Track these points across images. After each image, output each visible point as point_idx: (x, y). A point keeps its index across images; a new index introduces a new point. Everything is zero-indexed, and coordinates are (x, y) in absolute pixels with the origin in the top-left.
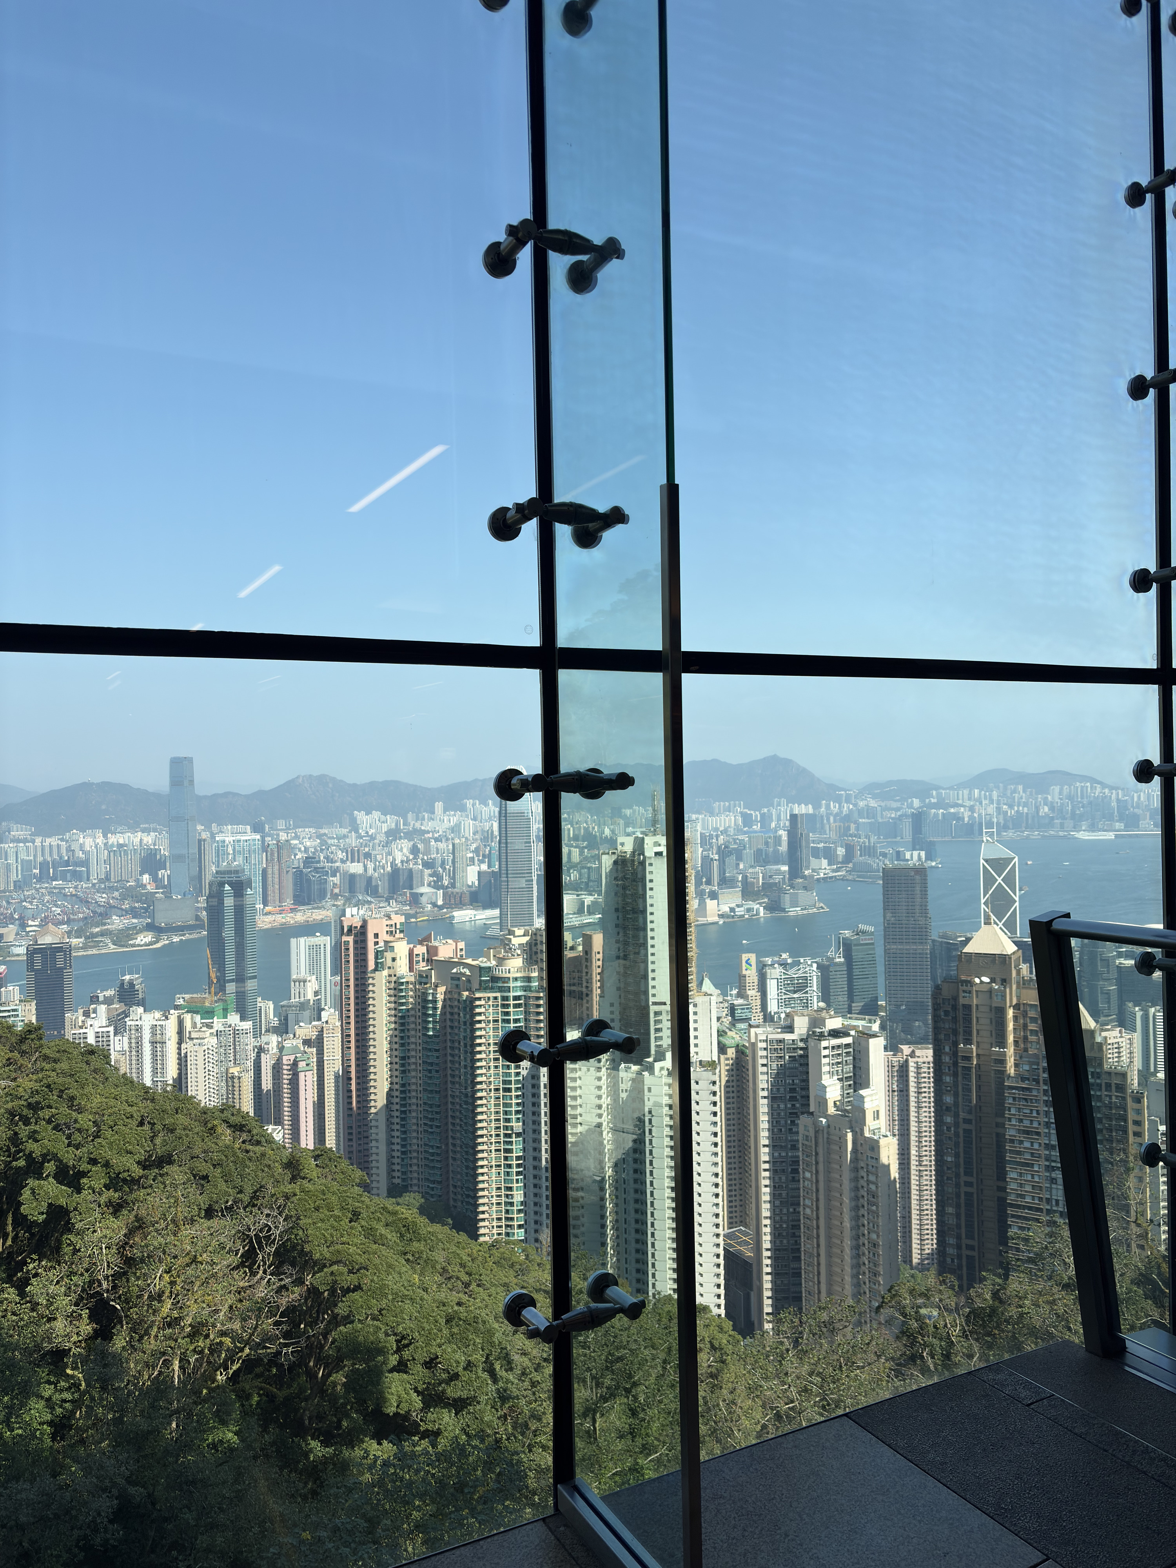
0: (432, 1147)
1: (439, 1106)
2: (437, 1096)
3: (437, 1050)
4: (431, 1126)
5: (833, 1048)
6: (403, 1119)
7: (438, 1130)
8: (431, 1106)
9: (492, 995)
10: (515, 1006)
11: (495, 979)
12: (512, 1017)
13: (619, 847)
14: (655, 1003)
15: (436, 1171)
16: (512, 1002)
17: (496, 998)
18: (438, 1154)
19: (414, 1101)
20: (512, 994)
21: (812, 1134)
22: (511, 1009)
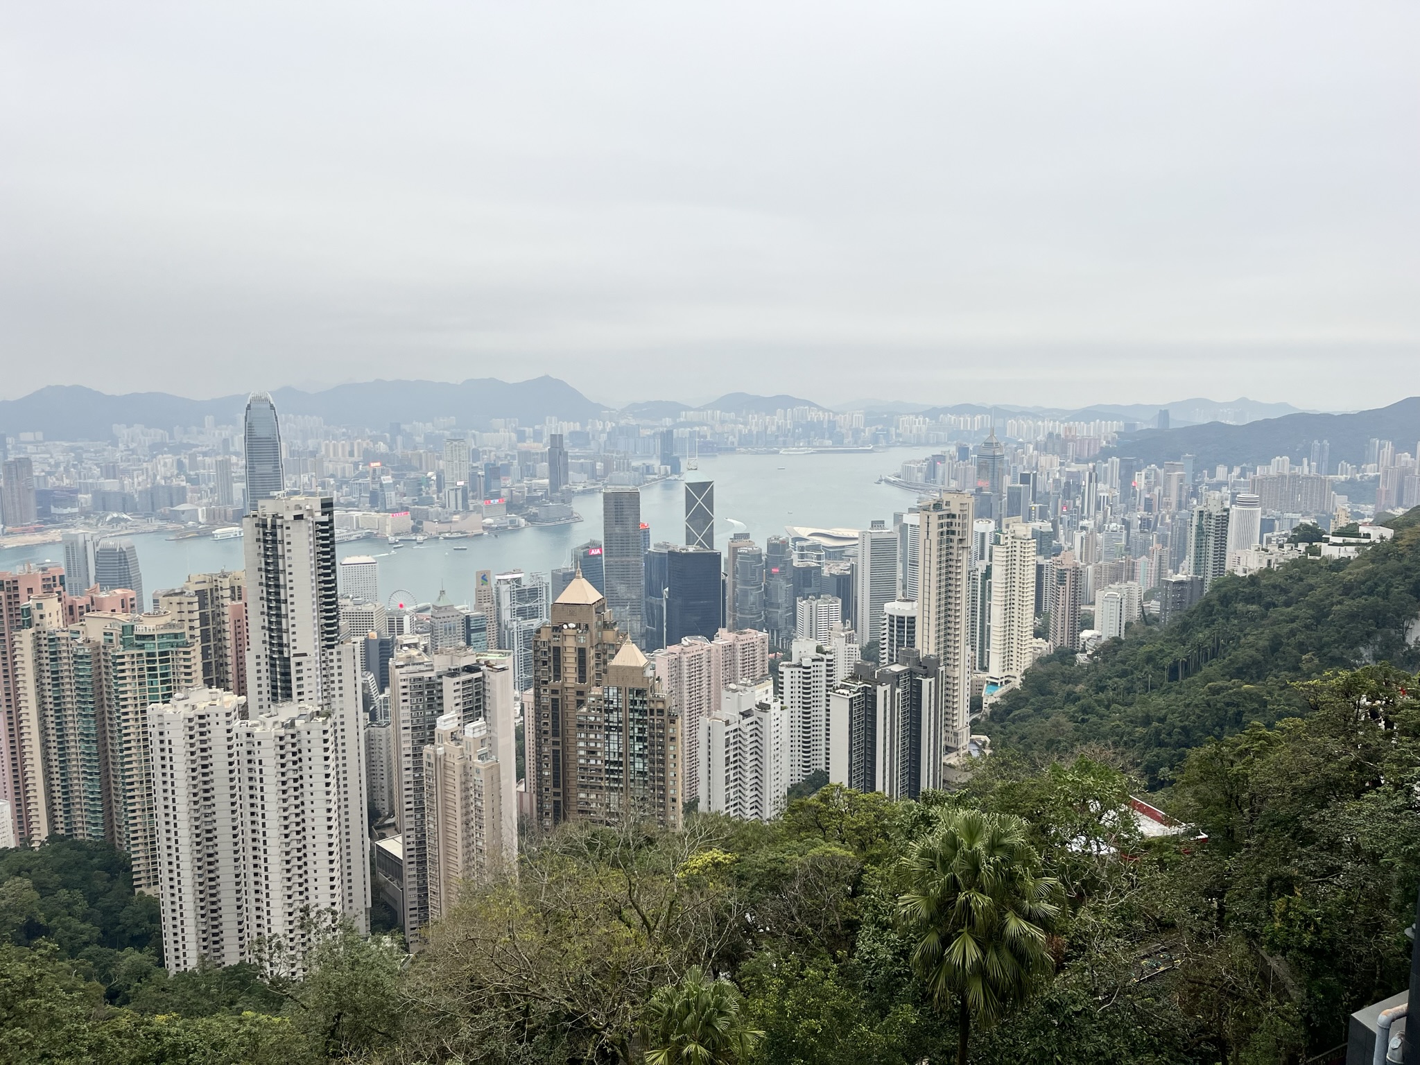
0: (92, 793)
1: (98, 754)
2: (94, 745)
3: (90, 703)
4: (91, 774)
5: (463, 683)
6: (62, 768)
7: (97, 777)
8: (88, 754)
9: (136, 652)
10: (161, 662)
11: (139, 637)
12: (158, 672)
13: (260, 510)
14: (295, 655)
15: (98, 815)
16: (158, 658)
17: (140, 655)
18: (98, 799)
19: (73, 750)
20: (157, 651)
21: (432, 761)
22: (157, 665)
